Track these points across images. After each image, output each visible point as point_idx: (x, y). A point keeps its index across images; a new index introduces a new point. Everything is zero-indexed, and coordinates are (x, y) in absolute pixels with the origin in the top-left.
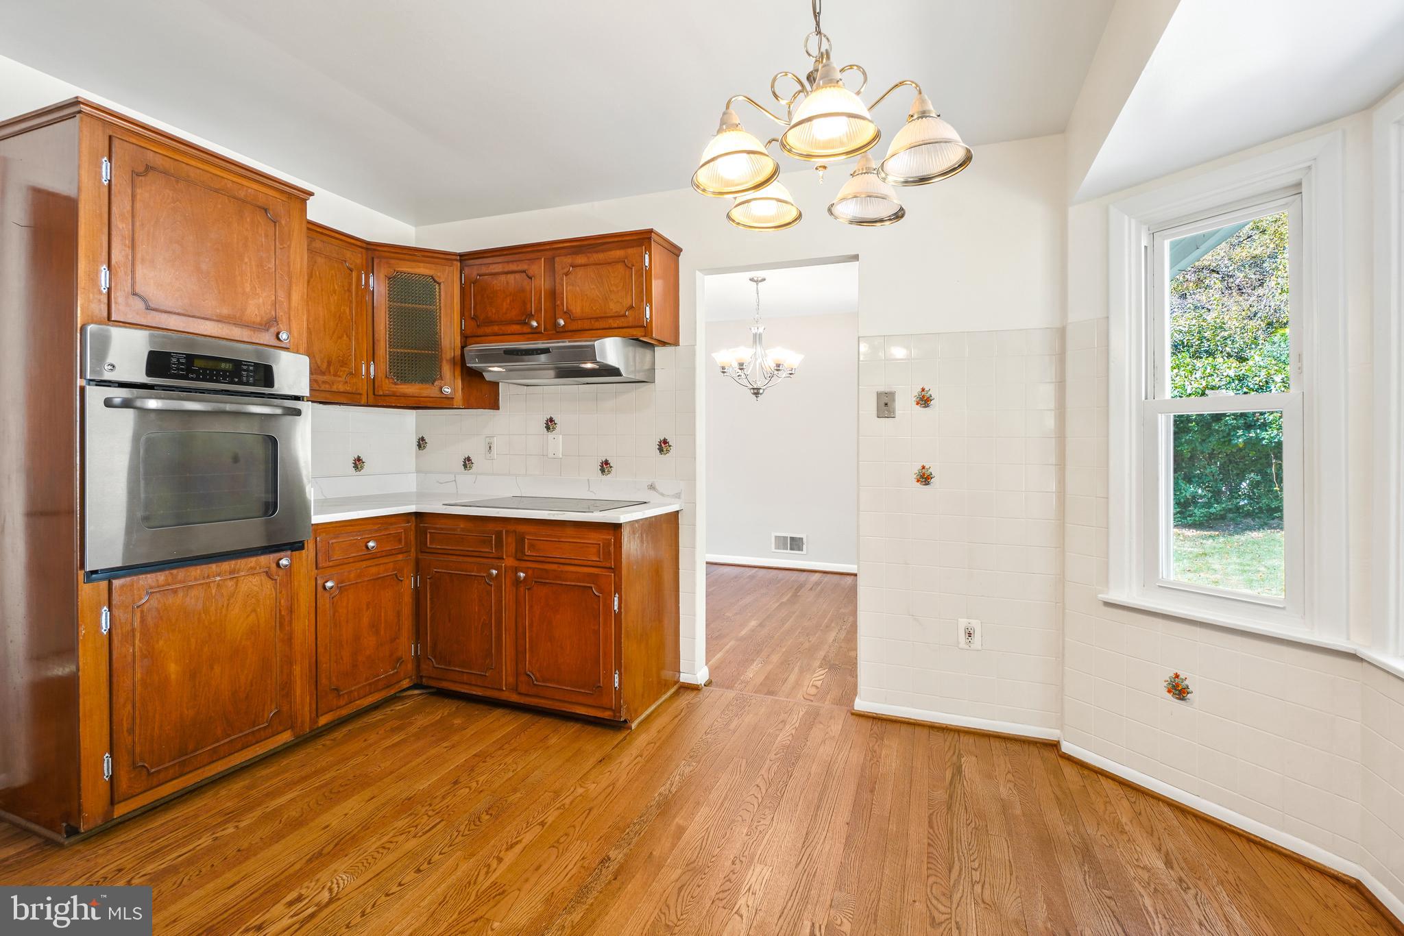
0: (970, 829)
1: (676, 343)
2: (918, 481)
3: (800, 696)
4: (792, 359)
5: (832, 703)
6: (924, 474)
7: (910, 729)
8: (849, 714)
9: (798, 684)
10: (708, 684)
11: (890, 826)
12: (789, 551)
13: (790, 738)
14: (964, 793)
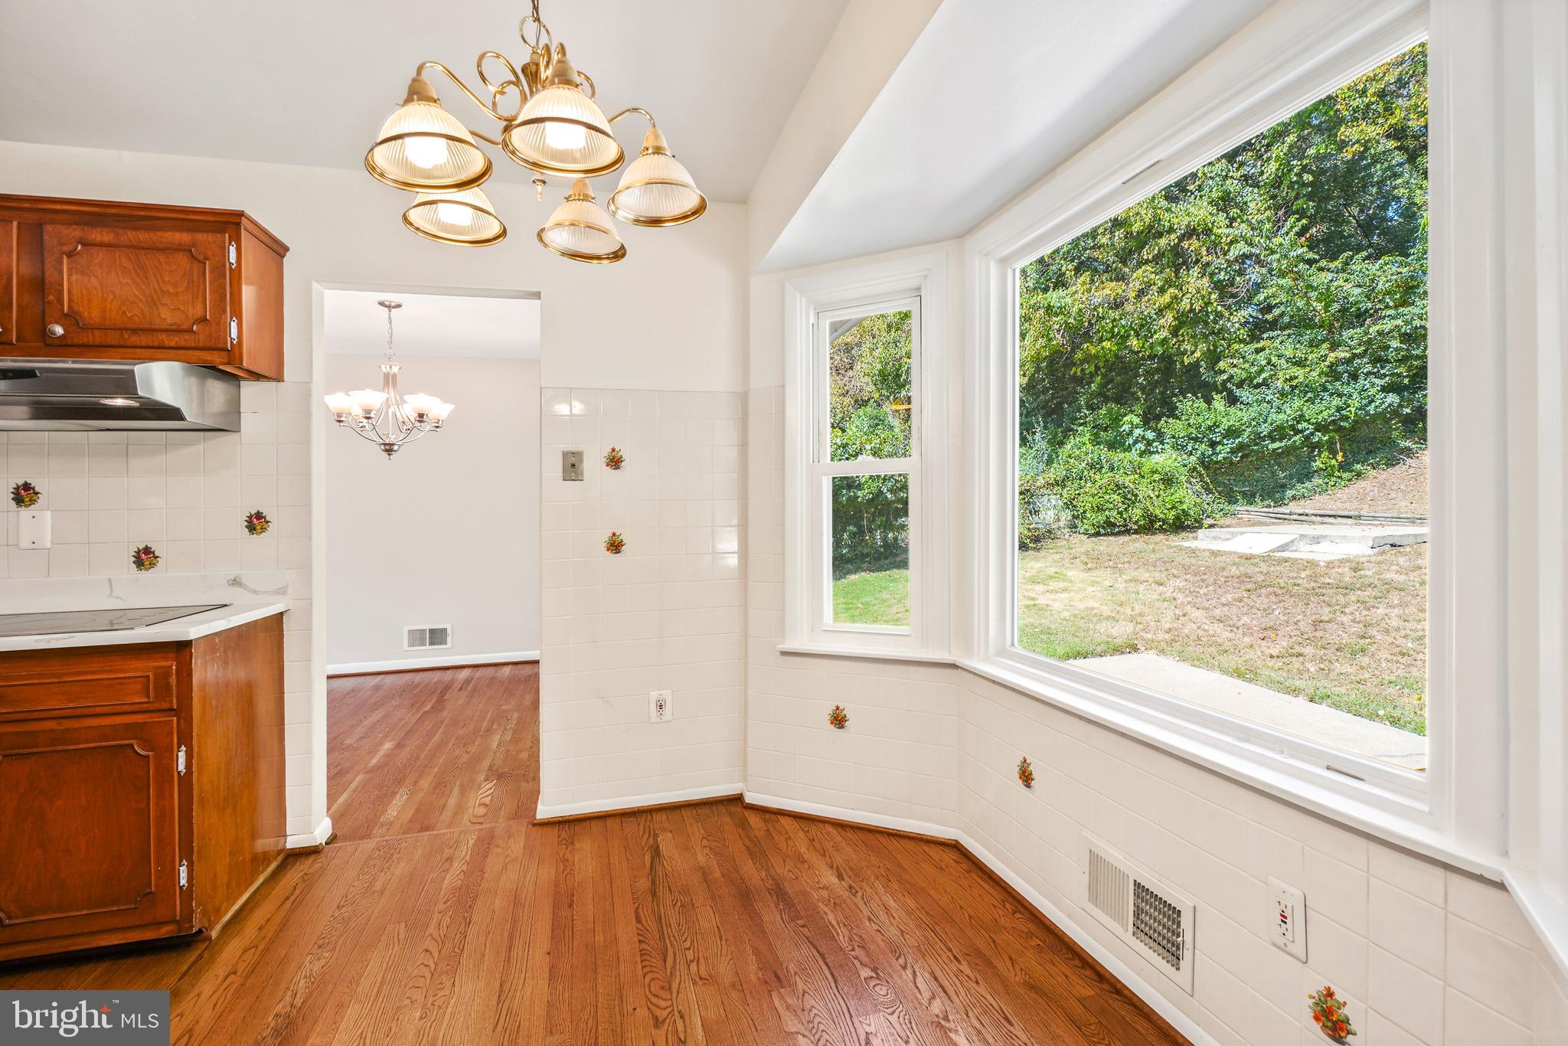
0: (677, 908)
1: (279, 378)
2: (608, 550)
3: (465, 821)
4: (438, 408)
5: (507, 819)
6: (614, 542)
7: (600, 823)
8: (530, 826)
9: (460, 808)
10: (332, 840)
11: (596, 938)
12: (428, 647)
13: (462, 876)
14: (666, 874)
